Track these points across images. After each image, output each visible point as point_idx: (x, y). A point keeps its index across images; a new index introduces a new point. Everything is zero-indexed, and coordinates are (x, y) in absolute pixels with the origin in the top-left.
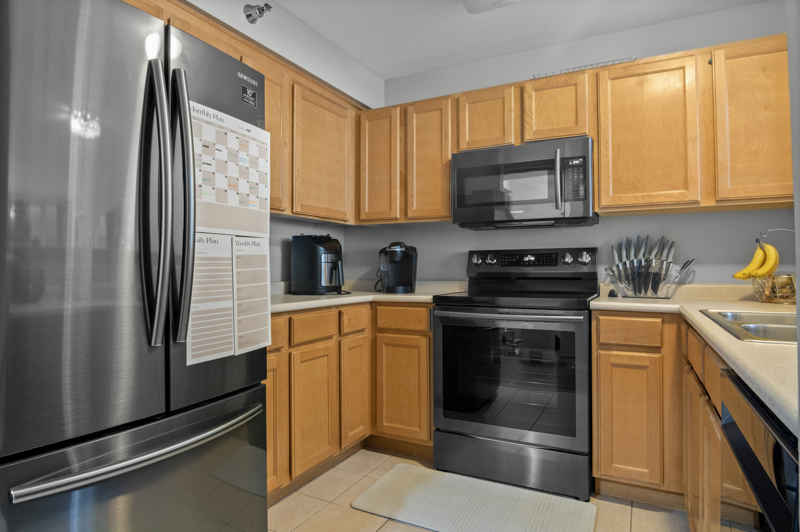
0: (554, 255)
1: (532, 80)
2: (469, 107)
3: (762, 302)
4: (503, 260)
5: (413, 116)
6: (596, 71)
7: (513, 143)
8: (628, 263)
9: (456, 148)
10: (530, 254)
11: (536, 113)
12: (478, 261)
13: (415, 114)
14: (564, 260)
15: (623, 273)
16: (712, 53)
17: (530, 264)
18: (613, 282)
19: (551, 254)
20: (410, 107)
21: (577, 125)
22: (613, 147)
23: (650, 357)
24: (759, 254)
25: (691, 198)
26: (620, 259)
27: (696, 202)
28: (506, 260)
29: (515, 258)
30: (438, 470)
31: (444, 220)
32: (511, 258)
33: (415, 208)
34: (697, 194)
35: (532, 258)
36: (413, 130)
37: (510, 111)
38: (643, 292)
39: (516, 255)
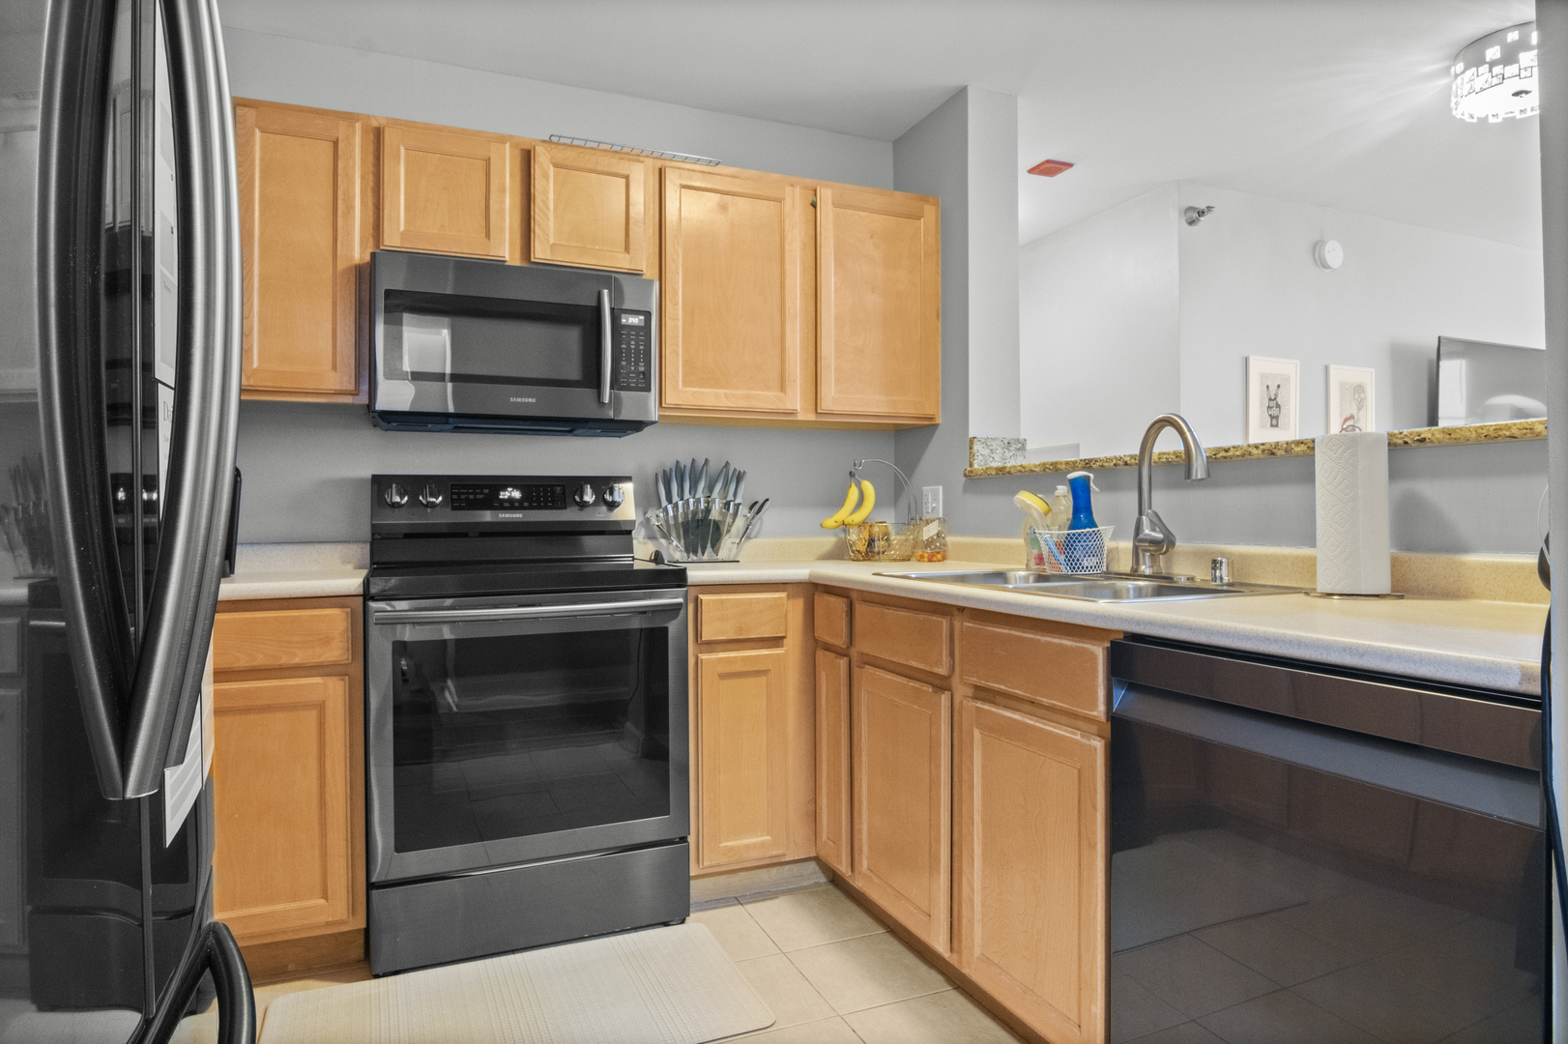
0: (558, 489)
1: (544, 141)
2: (407, 156)
4: (455, 497)
5: (253, 134)
6: (659, 164)
7: (507, 259)
8: (691, 501)
9: (371, 240)
10: (510, 486)
11: (555, 209)
12: (402, 499)
13: (257, 131)
14: (581, 497)
15: (672, 522)
16: (815, 191)
17: (511, 505)
18: (651, 537)
19: (552, 486)
20: (246, 109)
21: (628, 253)
22: (683, 303)
23: (771, 655)
24: (853, 494)
25: (789, 406)
26: (669, 499)
27: (793, 413)
28: (463, 497)
29: (481, 493)
30: (377, 976)
31: (348, 400)
32: (471, 493)
33: (255, 365)
34: (795, 401)
35: (517, 494)
36: (253, 169)
37: (503, 191)
38: (709, 549)
39: (482, 487)
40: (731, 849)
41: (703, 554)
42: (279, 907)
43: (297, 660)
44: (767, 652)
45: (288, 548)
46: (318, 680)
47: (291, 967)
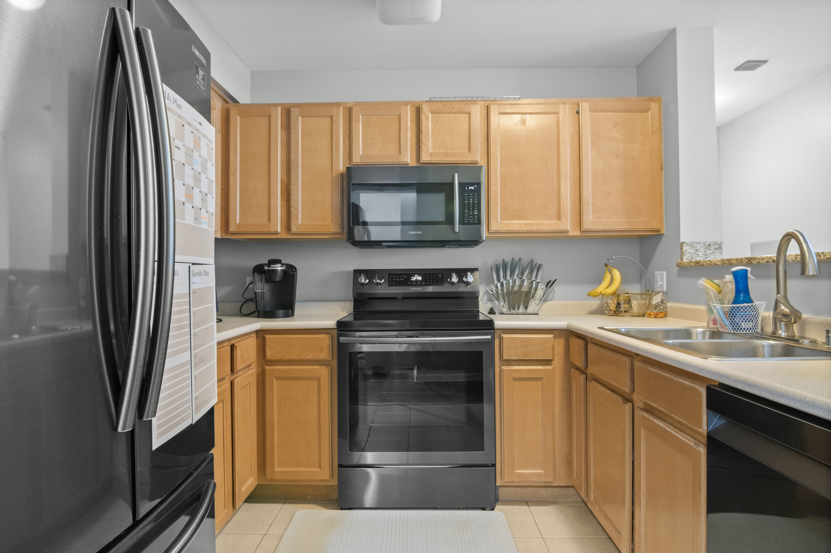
0: (440, 275)
1: (427, 101)
2: (363, 118)
3: (610, 315)
4: (390, 280)
5: (298, 119)
6: (487, 103)
7: (409, 162)
8: (511, 281)
9: (348, 160)
10: (416, 274)
11: (432, 135)
12: (365, 281)
13: (300, 117)
14: (451, 280)
15: (500, 292)
16: (579, 104)
17: (417, 283)
18: (490, 300)
19: (437, 274)
20: (295, 108)
21: (470, 152)
22: (501, 175)
23: (544, 369)
24: (608, 277)
25: (563, 228)
26: (499, 280)
27: (566, 232)
28: (394, 280)
29: (403, 278)
30: (342, 509)
31: (338, 236)
32: (398, 278)
33: (300, 223)
34: (567, 225)
35: (420, 278)
36: (298, 135)
37: (407, 129)
38: (522, 307)
39: (403, 275)
40: (520, 474)
41: (518, 308)
42: (301, 469)
43: (309, 357)
44: (542, 368)
45: (319, 303)
46: (317, 367)
47: (309, 497)
